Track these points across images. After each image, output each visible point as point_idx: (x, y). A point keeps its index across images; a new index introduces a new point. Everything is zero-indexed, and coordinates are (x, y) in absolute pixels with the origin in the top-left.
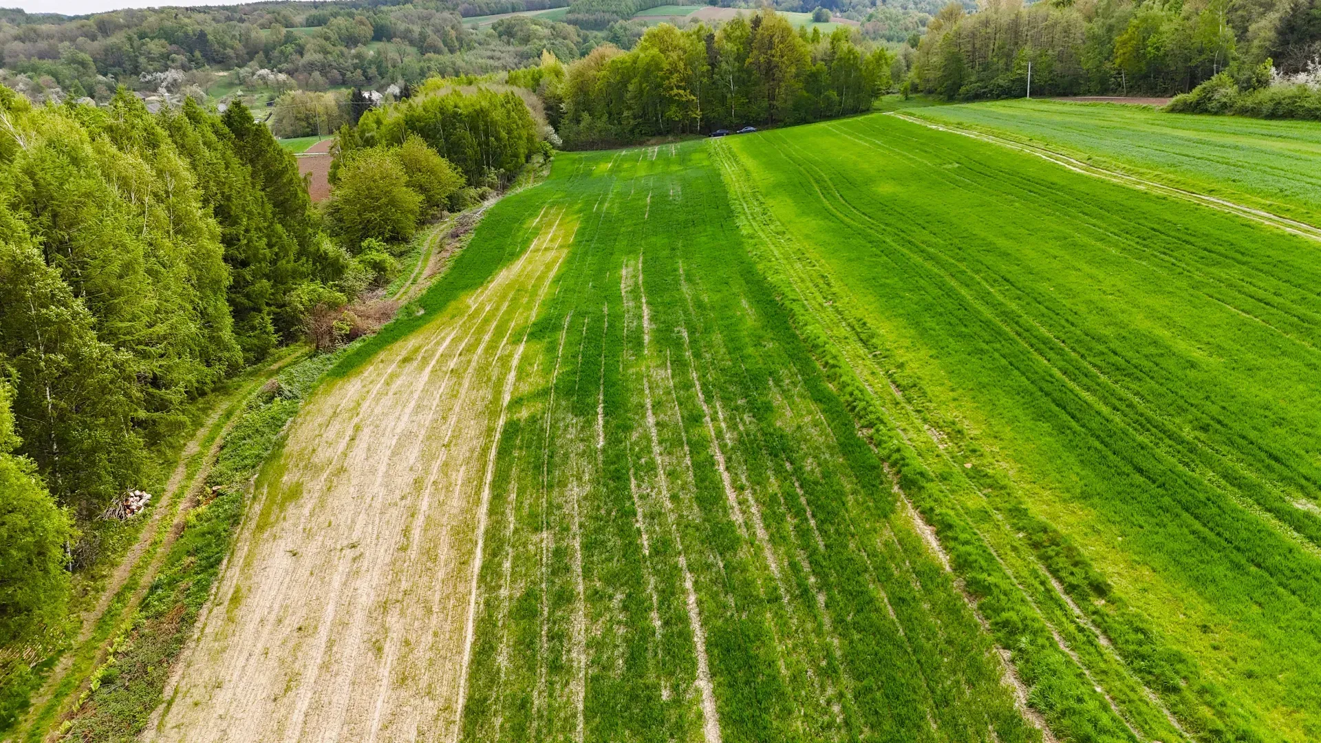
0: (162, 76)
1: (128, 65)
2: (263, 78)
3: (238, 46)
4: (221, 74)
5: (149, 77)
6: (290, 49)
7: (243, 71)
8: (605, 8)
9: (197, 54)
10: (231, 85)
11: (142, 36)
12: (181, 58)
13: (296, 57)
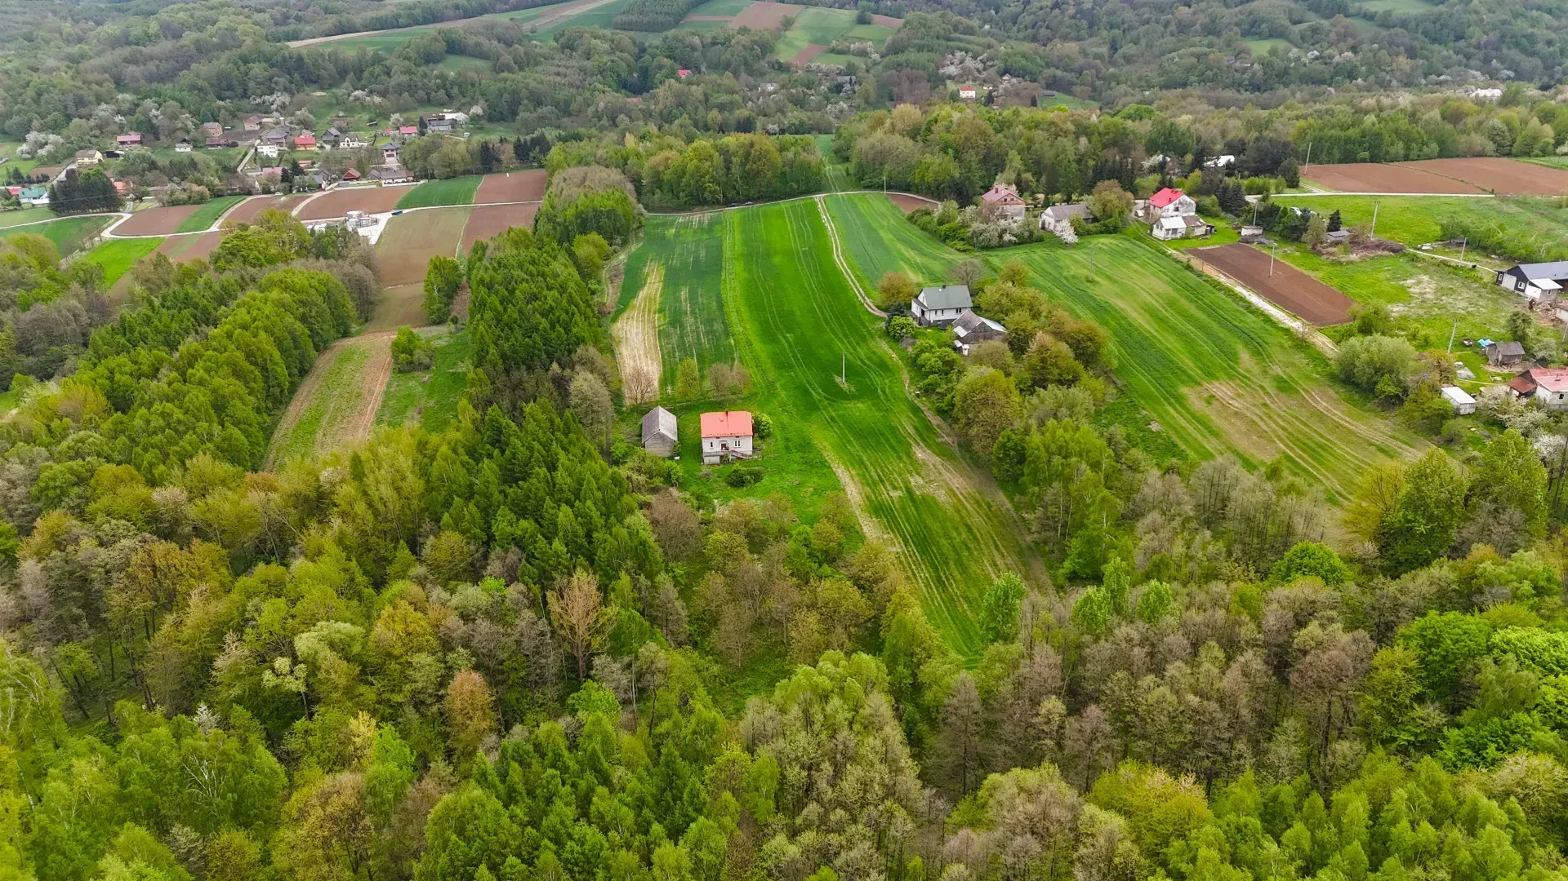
0: (271, 98)
1: (240, 91)
2: (357, 99)
3: (331, 67)
4: (319, 94)
5: (258, 100)
6: (377, 69)
7: (340, 91)
8: (658, 9)
9: (297, 76)
10: (330, 106)
11: (245, 61)
12: (283, 80)
13: (383, 77)
